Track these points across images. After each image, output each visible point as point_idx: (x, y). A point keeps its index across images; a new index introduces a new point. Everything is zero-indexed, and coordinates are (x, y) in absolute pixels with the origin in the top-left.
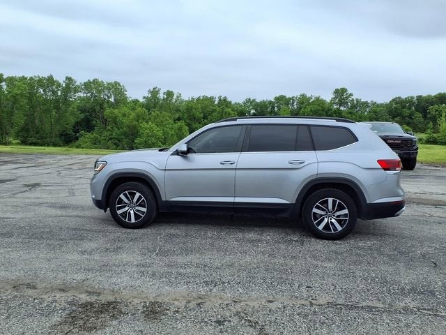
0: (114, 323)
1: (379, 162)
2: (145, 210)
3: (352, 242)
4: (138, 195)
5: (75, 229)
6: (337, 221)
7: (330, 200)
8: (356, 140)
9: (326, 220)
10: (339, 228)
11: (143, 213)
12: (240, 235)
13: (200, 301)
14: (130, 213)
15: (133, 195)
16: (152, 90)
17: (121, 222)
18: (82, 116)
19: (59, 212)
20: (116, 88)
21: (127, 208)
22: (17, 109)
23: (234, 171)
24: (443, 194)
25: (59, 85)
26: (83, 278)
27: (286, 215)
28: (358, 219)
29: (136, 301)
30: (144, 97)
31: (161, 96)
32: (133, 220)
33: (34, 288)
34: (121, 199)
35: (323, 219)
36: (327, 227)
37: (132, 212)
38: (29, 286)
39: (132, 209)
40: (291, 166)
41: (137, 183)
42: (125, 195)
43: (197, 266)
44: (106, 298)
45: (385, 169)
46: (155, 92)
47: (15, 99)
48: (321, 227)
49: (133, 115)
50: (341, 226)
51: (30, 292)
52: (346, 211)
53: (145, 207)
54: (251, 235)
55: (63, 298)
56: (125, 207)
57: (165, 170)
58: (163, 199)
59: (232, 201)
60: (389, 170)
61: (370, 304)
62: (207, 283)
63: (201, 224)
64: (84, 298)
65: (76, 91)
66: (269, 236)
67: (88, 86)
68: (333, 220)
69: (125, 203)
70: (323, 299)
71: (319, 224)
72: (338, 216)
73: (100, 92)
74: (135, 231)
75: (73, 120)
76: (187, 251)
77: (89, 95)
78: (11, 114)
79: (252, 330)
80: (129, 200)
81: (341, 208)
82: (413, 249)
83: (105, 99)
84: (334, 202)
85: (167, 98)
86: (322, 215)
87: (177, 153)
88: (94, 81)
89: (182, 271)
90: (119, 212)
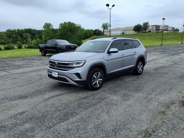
8: (140, 44)
15: (98, 74)
23: (124, 58)
32: (98, 86)
36: (140, 71)
37: (97, 82)
40: (134, 54)
56: (95, 80)
57: (108, 60)
72: (141, 67)
84: (141, 63)
90: (93, 84)
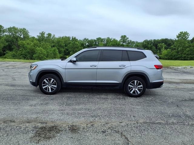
0: (59, 135)
1: (155, 66)
2: (56, 86)
3: (144, 98)
4: (52, 80)
5: (22, 95)
6: (138, 90)
7: (136, 81)
8: (146, 57)
9: (134, 89)
10: (139, 93)
11: (55, 88)
12: (98, 96)
13: (92, 124)
14: (49, 88)
15: (50, 80)
16: (41, 32)
17: (44, 92)
18: (7, 44)
19: (12, 88)
20: (24, 31)
21: (47, 86)
23: (96, 70)
24: (171, 79)
26: (36, 117)
27: (118, 88)
28: (146, 89)
29: (64, 125)
30: (38, 36)
31: (46, 35)
32: (50, 91)
33: (14, 122)
34: (44, 82)
35: (133, 89)
36: (134, 92)
37: (50, 87)
38: (11, 121)
39: (50, 86)
40: (120, 67)
41: (52, 75)
42: (47, 80)
43: (85, 109)
44: (50, 125)
45: (157, 69)
46: (43, 34)
48: (132, 92)
49: (32, 44)
50: (140, 91)
51: (13, 124)
52: (142, 86)
53: (56, 85)
54: (103, 96)
55: (30, 126)
56: (46, 85)
57: (65, 69)
58: (64, 81)
59: (95, 82)
60: (158, 69)
61: (159, 122)
62: (92, 117)
63: (80, 92)
64: (40, 125)
65: (4, 32)
66: (110, 96)
67: (10, 29)
68: (136, 89)
69: (46, 83)
70: (141, 121)
71: (131, 91)
72: (139, 88)
73: (16, 33)
74: (52, 96)
75: (2, 45)
76: (79, 104)
77: (10, 34)
79: (118, 134)
80: (48, 82)
81: (140, 84)
82: (167, 100)
83: (18, 36)
84: (137, 82)
85: (49, 36)
86: (132, 87)
87: (71, 61)
88: (13, 27)
89: (79, 112)
90: (44, 87)
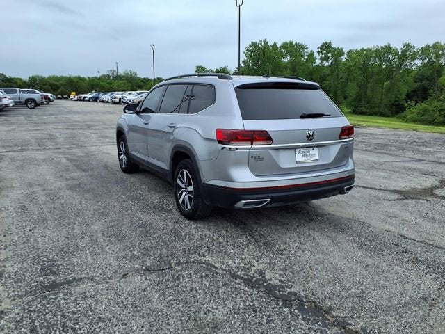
4: (124, 146)
6: (189, 197)
7: (185, 172)
9: (184, 193)
10: (189, 206)
11: (126, 160)
17: (121, 166)
18: (416, 85)
22: (350, 80)
25: (396, 53)
34: (120, 148)
35: (182, 193)
37: (123, 159)
40: (169, 130)
42: (121, 145)
47: (349, 70)
48: (181, 201)
50: (190, 204)
52: (192, 188)
53: (126, 156)
56: (122, 154)
59: (147, 160)
65: (414, 57)
67: (425, 51)
69: (121, 151)
71: (180, 196)
72: (189, 193)
73: (438, 56)
75: (405, 90)
77: (425, 61)
78: (345, 85)
81: (190, 183)
84: (187, 175)
86: (182, 188)
88: (434, 45)
